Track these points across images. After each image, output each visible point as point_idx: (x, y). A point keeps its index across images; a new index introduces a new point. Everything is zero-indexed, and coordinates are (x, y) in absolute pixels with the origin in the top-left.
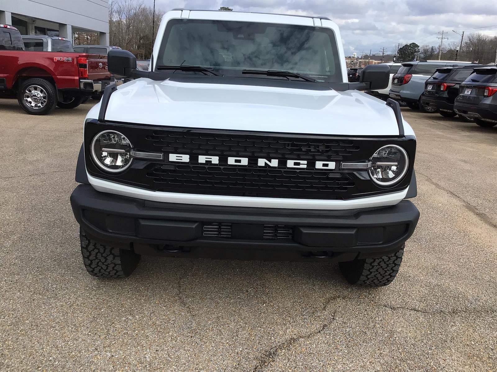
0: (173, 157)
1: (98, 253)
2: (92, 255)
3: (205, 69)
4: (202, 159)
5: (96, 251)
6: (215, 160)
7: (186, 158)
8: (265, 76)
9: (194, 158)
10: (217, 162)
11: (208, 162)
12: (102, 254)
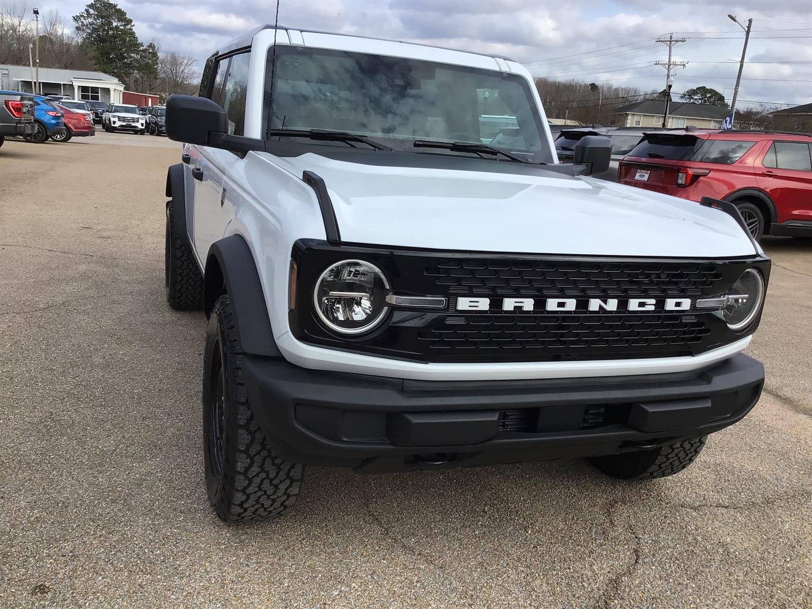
0: (464, 304)
1: (264, 479)
2: (253, 485)
3: (357, 137)
4: (509, 304)
5: (263, 475)
6: (528, 304)
7: (483, 304)
8: (448, 152)
9: (496, 304)
10: (531, 308)
11: (518, 309)
12: (271, 480)
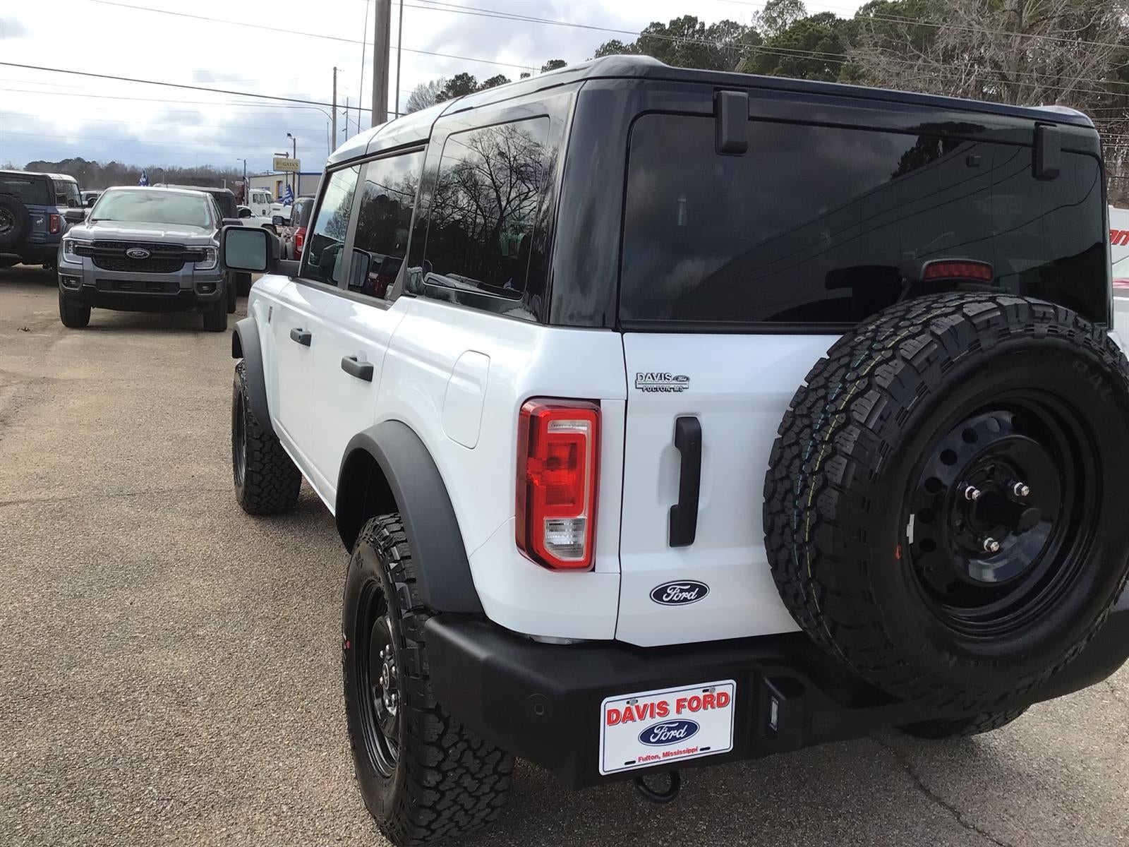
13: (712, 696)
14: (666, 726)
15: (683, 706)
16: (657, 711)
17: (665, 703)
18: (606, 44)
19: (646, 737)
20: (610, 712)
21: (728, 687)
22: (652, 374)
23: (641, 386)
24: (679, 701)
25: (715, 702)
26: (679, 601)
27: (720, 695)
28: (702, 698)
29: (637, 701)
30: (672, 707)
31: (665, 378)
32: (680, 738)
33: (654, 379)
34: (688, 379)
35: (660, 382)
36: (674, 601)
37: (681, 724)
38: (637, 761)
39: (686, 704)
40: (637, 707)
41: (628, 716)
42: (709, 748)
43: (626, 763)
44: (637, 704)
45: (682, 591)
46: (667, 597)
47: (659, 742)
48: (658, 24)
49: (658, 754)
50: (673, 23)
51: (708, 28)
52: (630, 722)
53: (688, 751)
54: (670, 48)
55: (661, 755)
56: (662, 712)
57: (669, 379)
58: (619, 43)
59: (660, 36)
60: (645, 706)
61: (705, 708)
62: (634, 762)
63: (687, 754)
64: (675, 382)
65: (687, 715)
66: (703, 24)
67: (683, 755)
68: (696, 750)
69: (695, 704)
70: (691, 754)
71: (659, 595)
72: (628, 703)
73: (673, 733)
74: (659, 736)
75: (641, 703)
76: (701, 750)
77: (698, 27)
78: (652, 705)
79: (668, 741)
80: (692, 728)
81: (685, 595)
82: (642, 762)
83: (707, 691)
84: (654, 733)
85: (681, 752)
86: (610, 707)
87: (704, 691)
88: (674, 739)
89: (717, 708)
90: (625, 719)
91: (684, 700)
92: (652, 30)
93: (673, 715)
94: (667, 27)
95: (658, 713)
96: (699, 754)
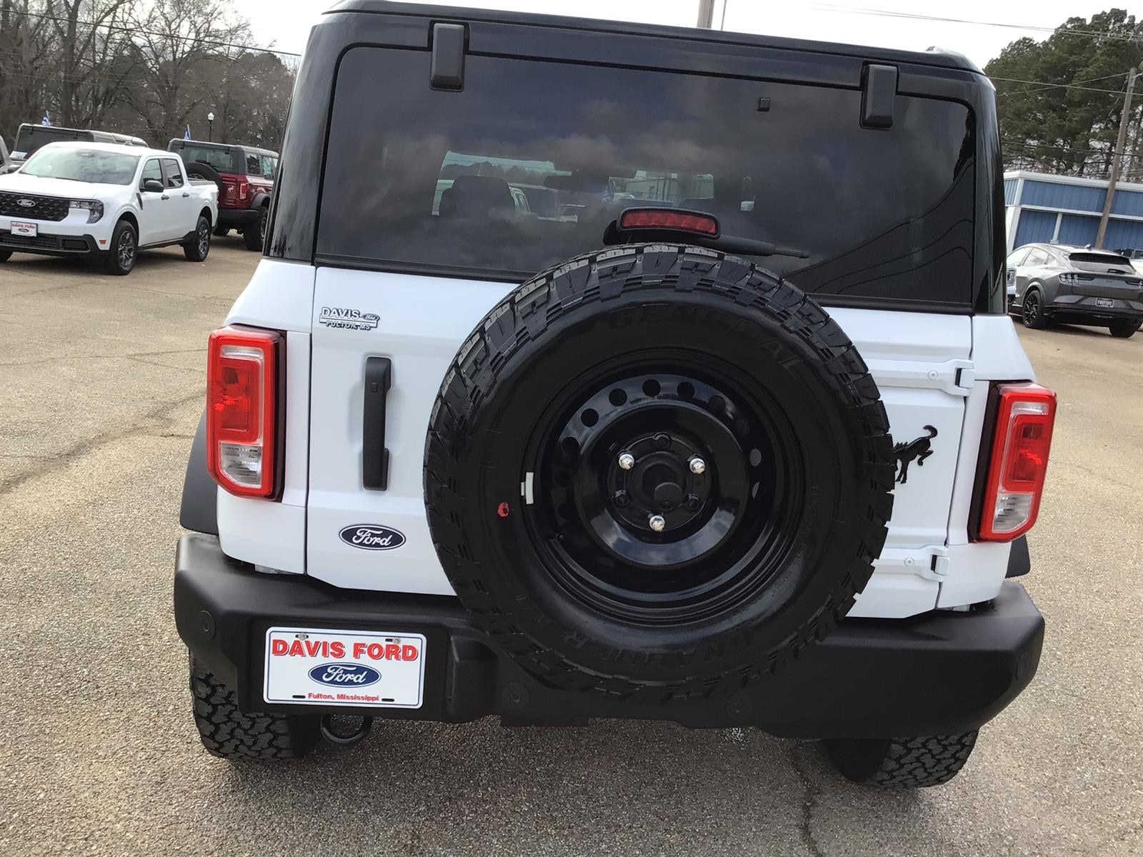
13: (397, 647)
14: (342, 667)
15: (362, 652)
16: (331, 650)
17: (340, 644)
18: (1014, 42)
19: (318, 674)
20: (276, 642)
21: (417, 641)
22: (337, 310)
23: (325, 321)
24: (356, 645)
25: (401, 654)
26: (370, 545)
27: (405, 648)
28: (384, 647)
29: (307, 637)
30: (349, 650)
31: (351, 315)
32: (358, 683)
33: (339, 315)
34: (377, 318)
35: (346, 318)
36: (365, 545)
37: (360, 670)
38: (307, 696)
39: (366, 649)
40: (308, 643)
41: (297, 649)
42: (392, 700)
43: (294, 697)
44: (307, 640)
45: (373, 535)
46: (356, 539)
47: (333, 682)
48: (1078, 19)
49: (329, 694)
50: (1096, 17)
51: (1139, 22)
52: (298, 656)
53: (368, 698)
54: (1090, 45)
55: (335, 696)
56: (336, 653)
57: (355, 317)
58: (1031, 40)
59: (1079, 32)
60: (317, 643)
61: (388, 658)
62: (304, 697)
63: (366, 701)
64: (362, 319)
65: (365, 660)
66: (1133, 18)
67: (361, 701)
68: (377, 699)
69: (376, 652)
70: (371, 702)
71: (349, 535)
72: (297, 636)
73: (349, 676)
74: (334, 676)
75: (313, 639)
76: (384, 700)
77: (1126, 21)
78: (325, 643)
79: (343, 683)
80: (372, 676)
81: (377, 540)
82: (312, 699)
83: (391, 640)
84: (327, 672)
85: (359, 698)
86: (275, 636)
87: (387, 640)
88: (351, 683)
89: (402, 660)
90: (293, 652)
91: (363, 645)
92: (1069, 26)
93: (349, 658)
94: (1088, 22)
95: (331, 653)
96: (379, 704)
